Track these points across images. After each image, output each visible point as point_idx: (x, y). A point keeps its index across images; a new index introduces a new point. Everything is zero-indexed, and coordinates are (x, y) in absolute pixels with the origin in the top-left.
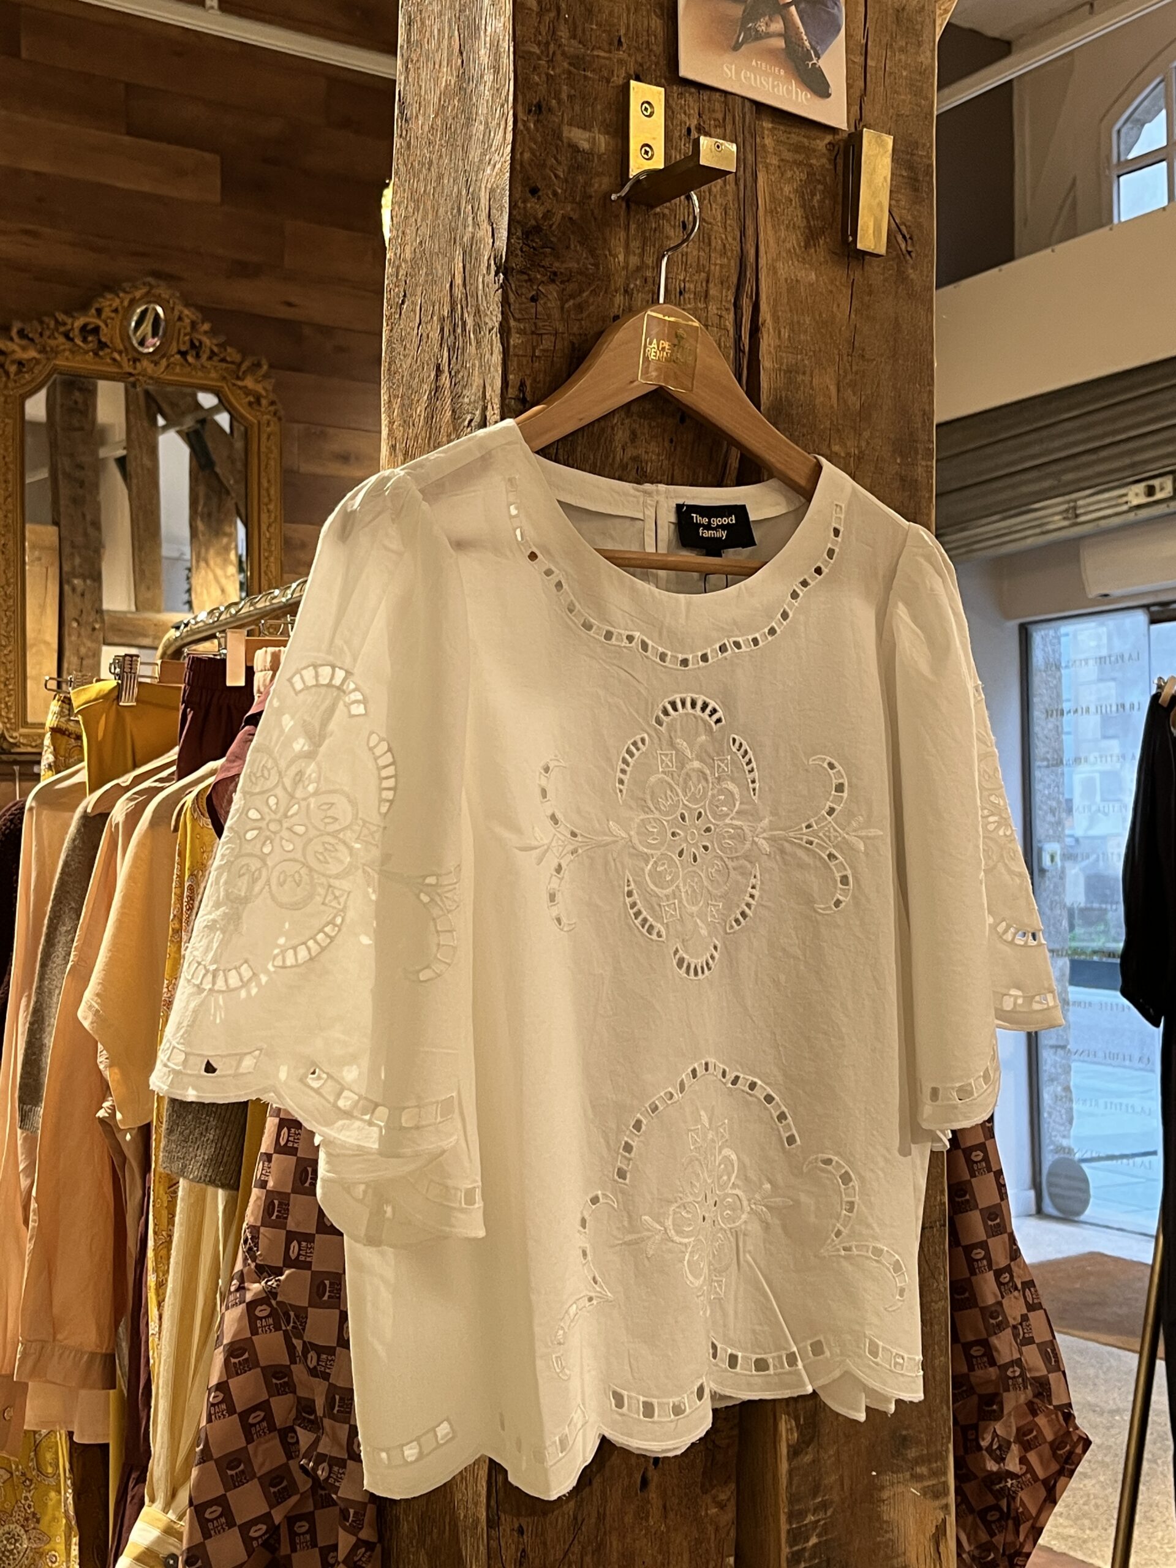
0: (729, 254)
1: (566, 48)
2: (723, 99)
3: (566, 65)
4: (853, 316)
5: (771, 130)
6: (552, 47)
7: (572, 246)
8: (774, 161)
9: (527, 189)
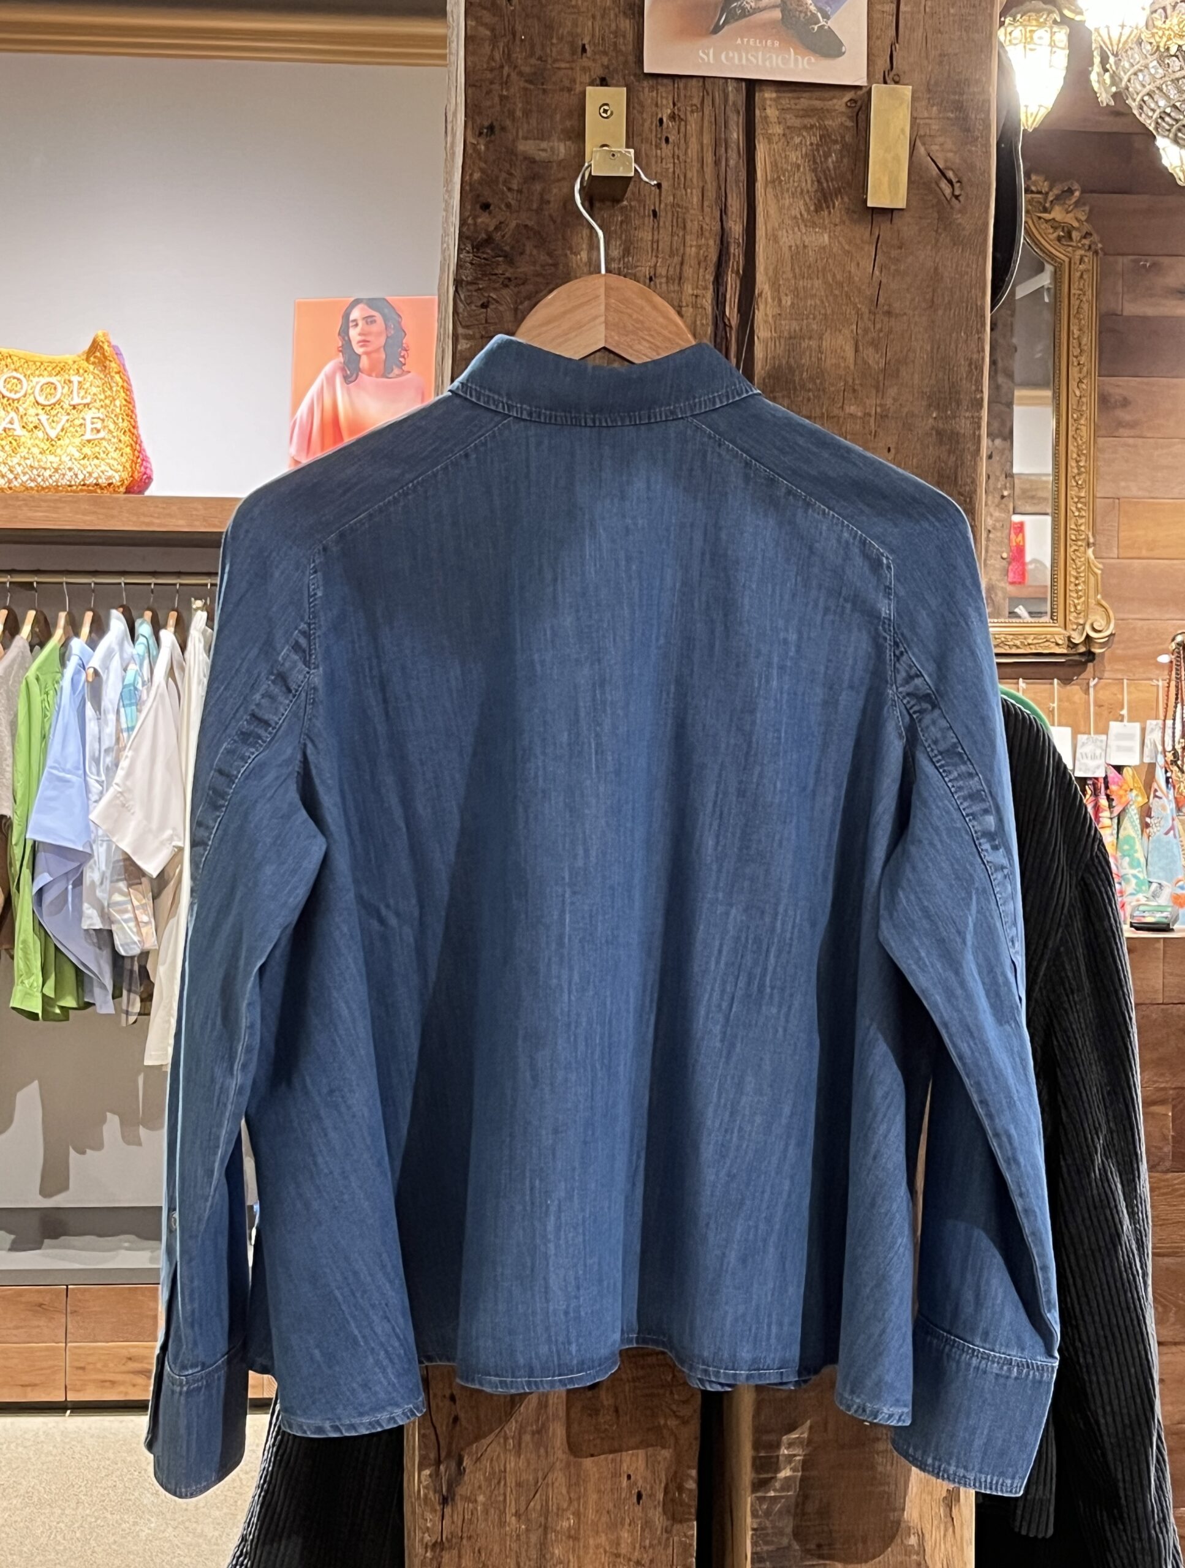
0: (707, 234)
1: (523, 68)
2: (701, 84)
3: (522, 84)
4: (877, 272)
5: (776, 100)
6: (506, 69)
7: (528, 252)
8: (778, 130)
9: (478, 206)
